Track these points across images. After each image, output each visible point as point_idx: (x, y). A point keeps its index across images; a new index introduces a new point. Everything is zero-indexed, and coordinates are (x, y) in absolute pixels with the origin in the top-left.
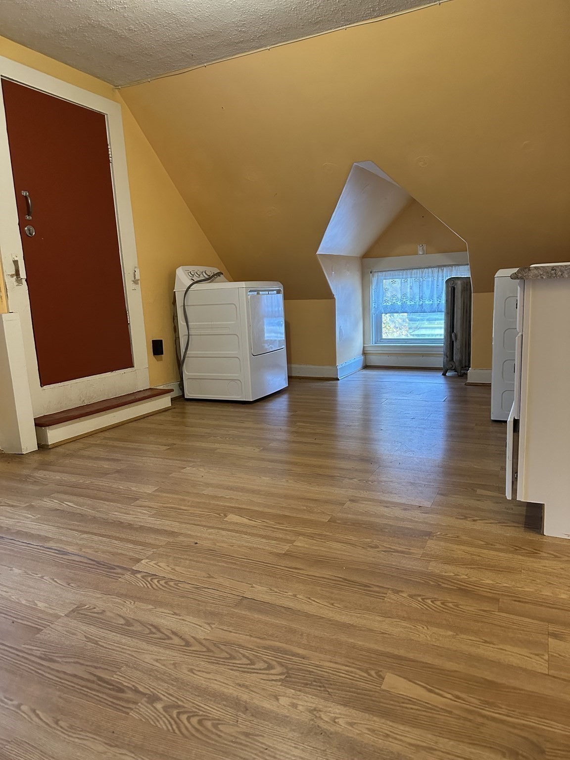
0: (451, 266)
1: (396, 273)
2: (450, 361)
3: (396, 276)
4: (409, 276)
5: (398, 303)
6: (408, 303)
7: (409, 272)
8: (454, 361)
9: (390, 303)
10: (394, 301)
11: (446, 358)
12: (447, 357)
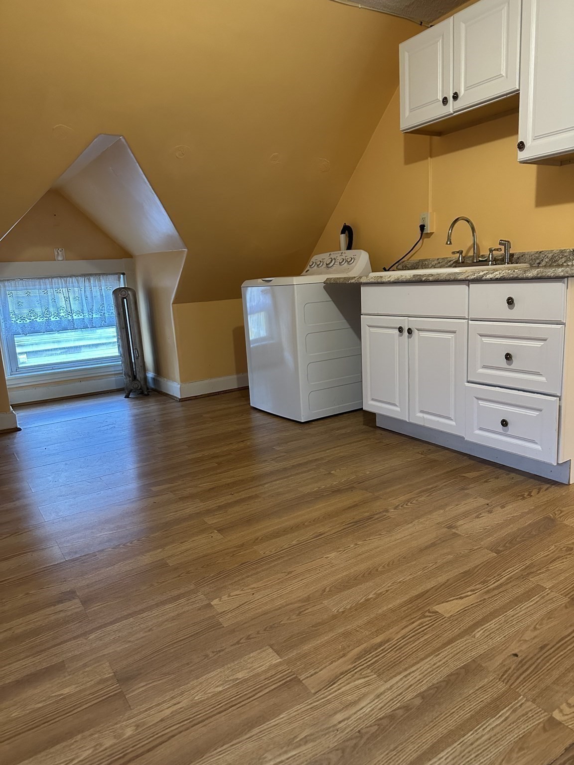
0: (99, 274)
1: (30, 282)
2: (133, 380)
3: (29, 286)
4: (48, 286)
5: (38, 320)
6: (52, 319)
7: (47, 281)
8: (138, 380)
9: (28, 321)
10: (33, 318)
11: (128, 379)
12: (130, 377)
